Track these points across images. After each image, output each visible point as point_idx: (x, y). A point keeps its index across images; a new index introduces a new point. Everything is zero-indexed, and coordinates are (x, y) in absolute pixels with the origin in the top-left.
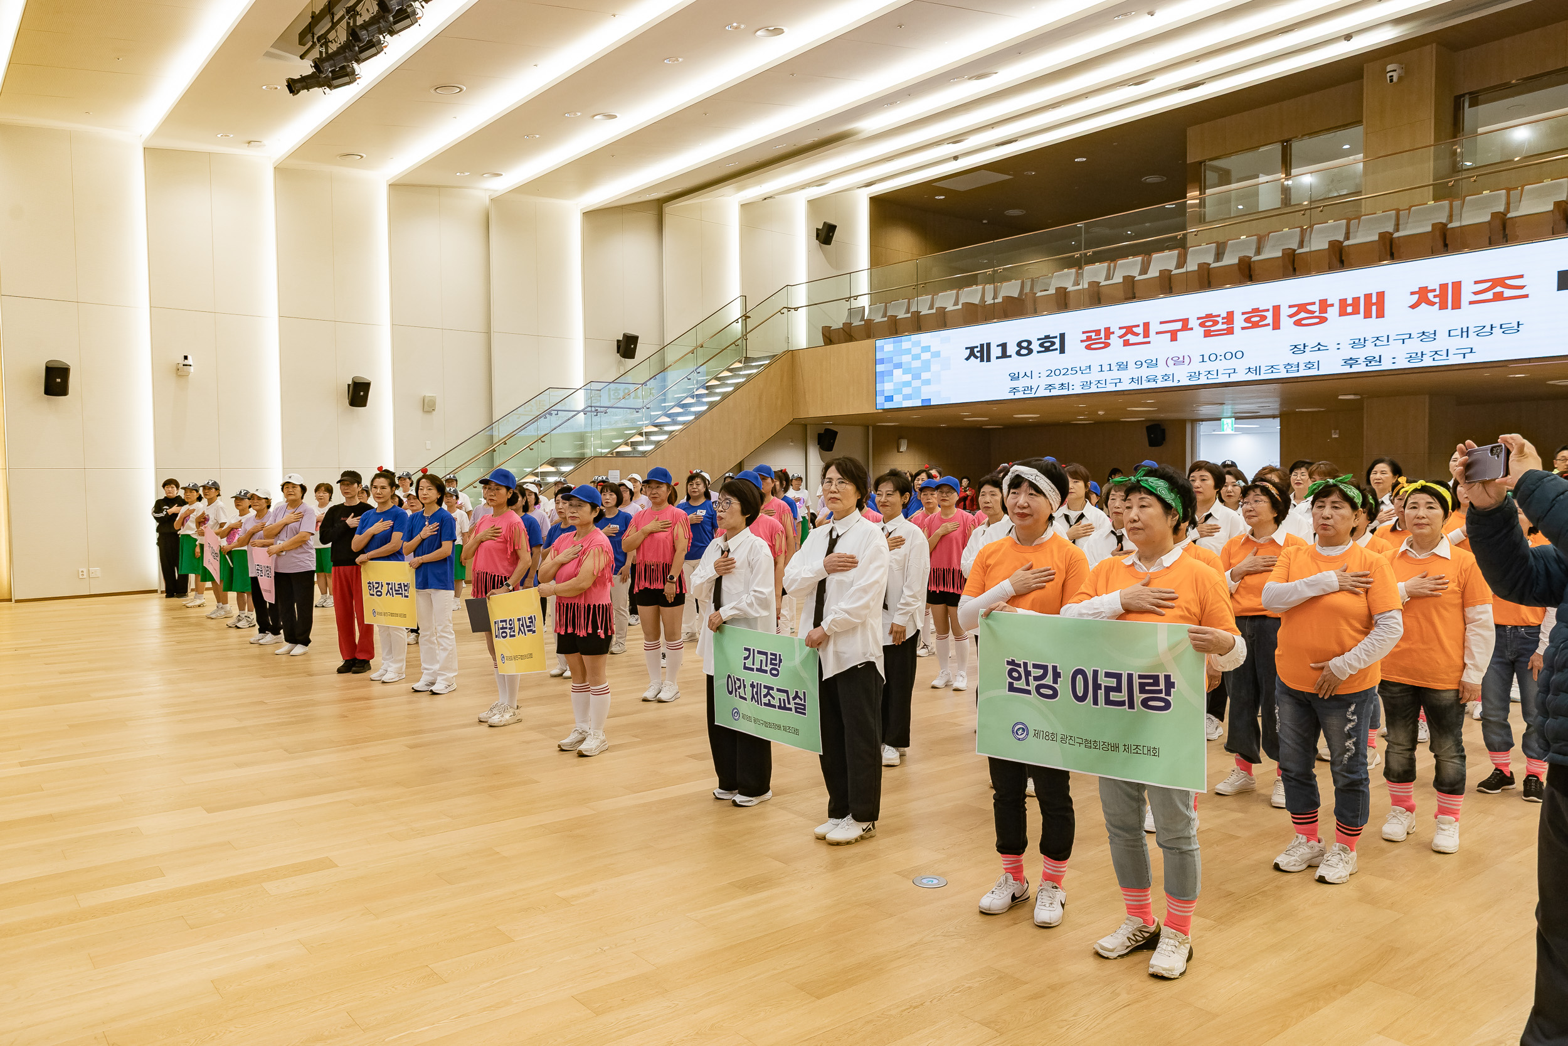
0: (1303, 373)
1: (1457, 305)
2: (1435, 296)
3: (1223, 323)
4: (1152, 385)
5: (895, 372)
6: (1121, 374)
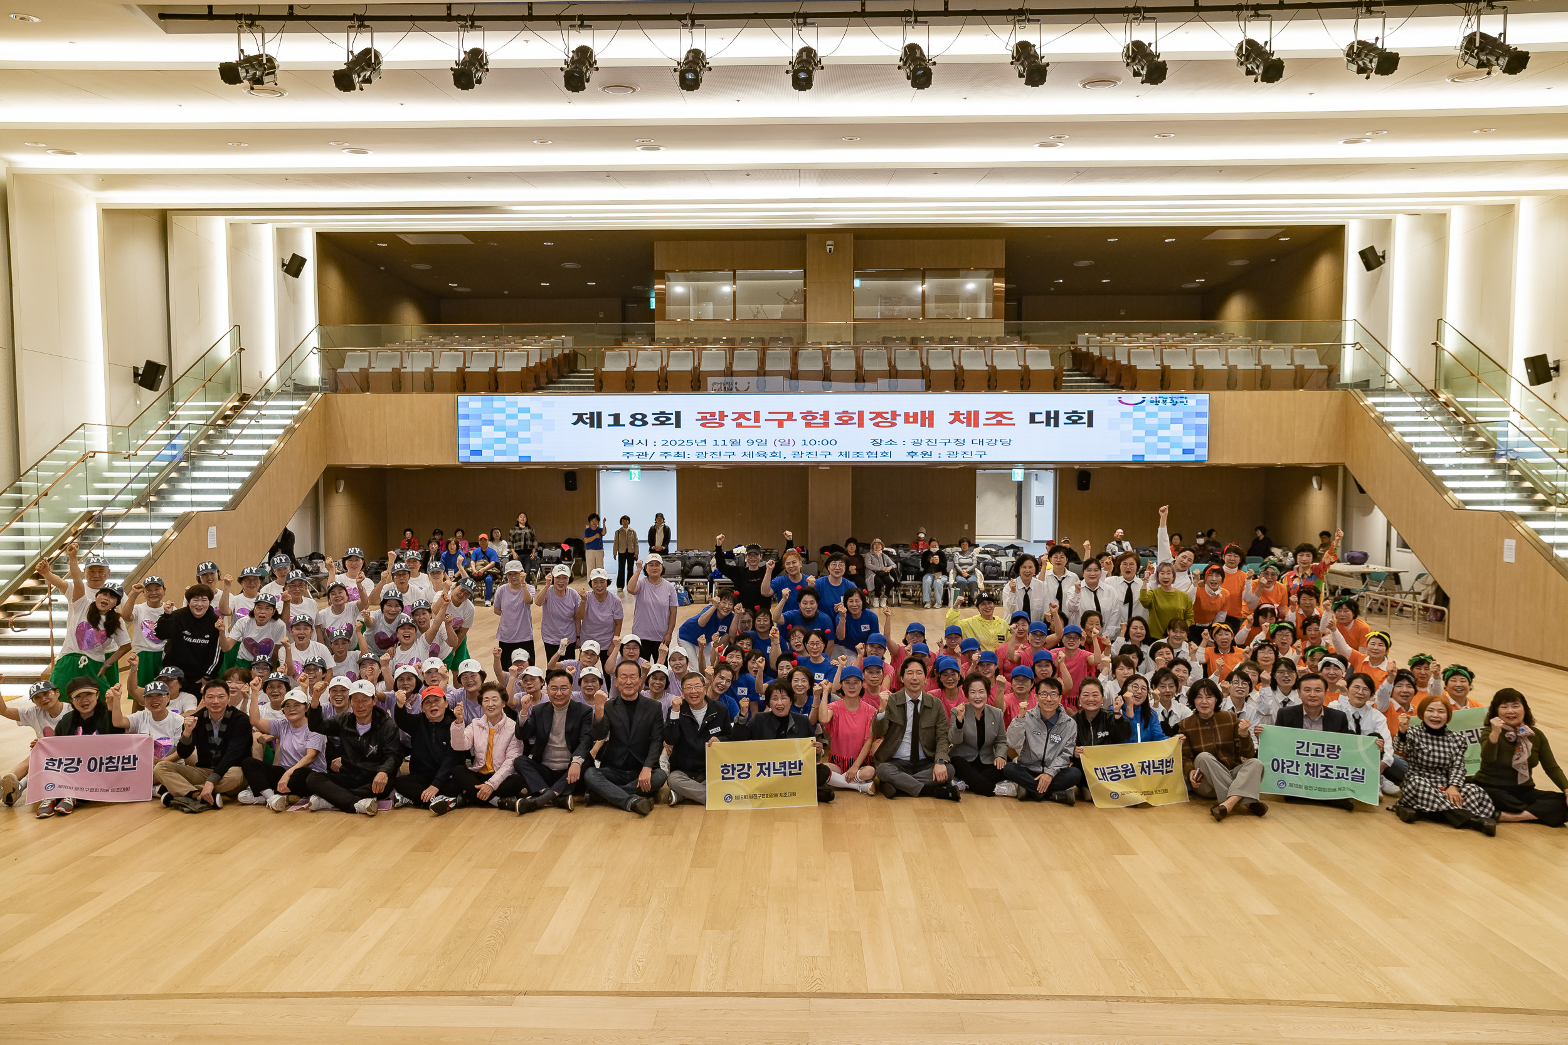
0: (880, 459)
1: (976, 425)
2: (964, 418)
3: (820, 419)
4: (762, 459)
5: (483, 427)
6: (735, 449)
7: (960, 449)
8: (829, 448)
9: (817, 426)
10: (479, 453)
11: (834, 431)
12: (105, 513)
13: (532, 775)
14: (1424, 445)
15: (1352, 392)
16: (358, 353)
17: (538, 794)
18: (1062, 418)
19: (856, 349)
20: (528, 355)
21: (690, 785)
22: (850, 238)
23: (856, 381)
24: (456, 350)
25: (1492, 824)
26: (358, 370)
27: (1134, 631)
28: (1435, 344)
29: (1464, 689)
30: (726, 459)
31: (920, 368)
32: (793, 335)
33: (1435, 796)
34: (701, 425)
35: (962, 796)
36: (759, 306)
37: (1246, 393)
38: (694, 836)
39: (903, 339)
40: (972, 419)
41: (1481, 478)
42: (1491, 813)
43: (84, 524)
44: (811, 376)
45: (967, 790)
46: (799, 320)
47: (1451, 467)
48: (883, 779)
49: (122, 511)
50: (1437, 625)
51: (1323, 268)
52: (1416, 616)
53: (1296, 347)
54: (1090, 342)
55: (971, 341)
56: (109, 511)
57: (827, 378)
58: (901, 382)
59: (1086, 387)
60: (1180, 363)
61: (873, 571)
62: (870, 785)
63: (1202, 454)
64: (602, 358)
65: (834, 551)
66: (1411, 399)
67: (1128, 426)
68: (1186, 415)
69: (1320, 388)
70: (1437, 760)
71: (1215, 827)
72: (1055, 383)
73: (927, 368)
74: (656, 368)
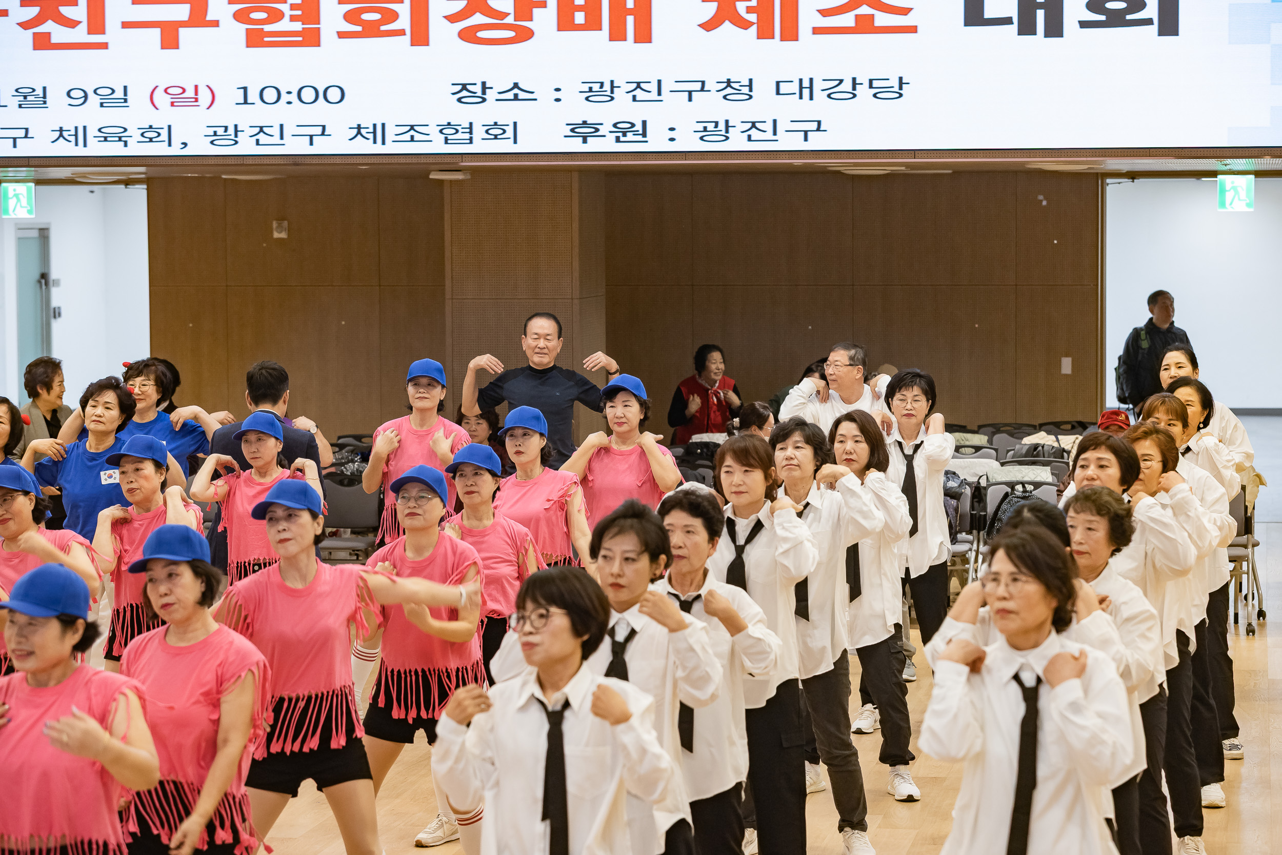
0: (481, 146)
1: (790, 33)
2: (749, 10)
3: (293, 18)
4: (114, 149)
6: (28, 117)
7: (738, 112)
8: (320, 112)
9: (285, 41)
11: (338, 57)
18: (1074, 8)
40: (774, 14)
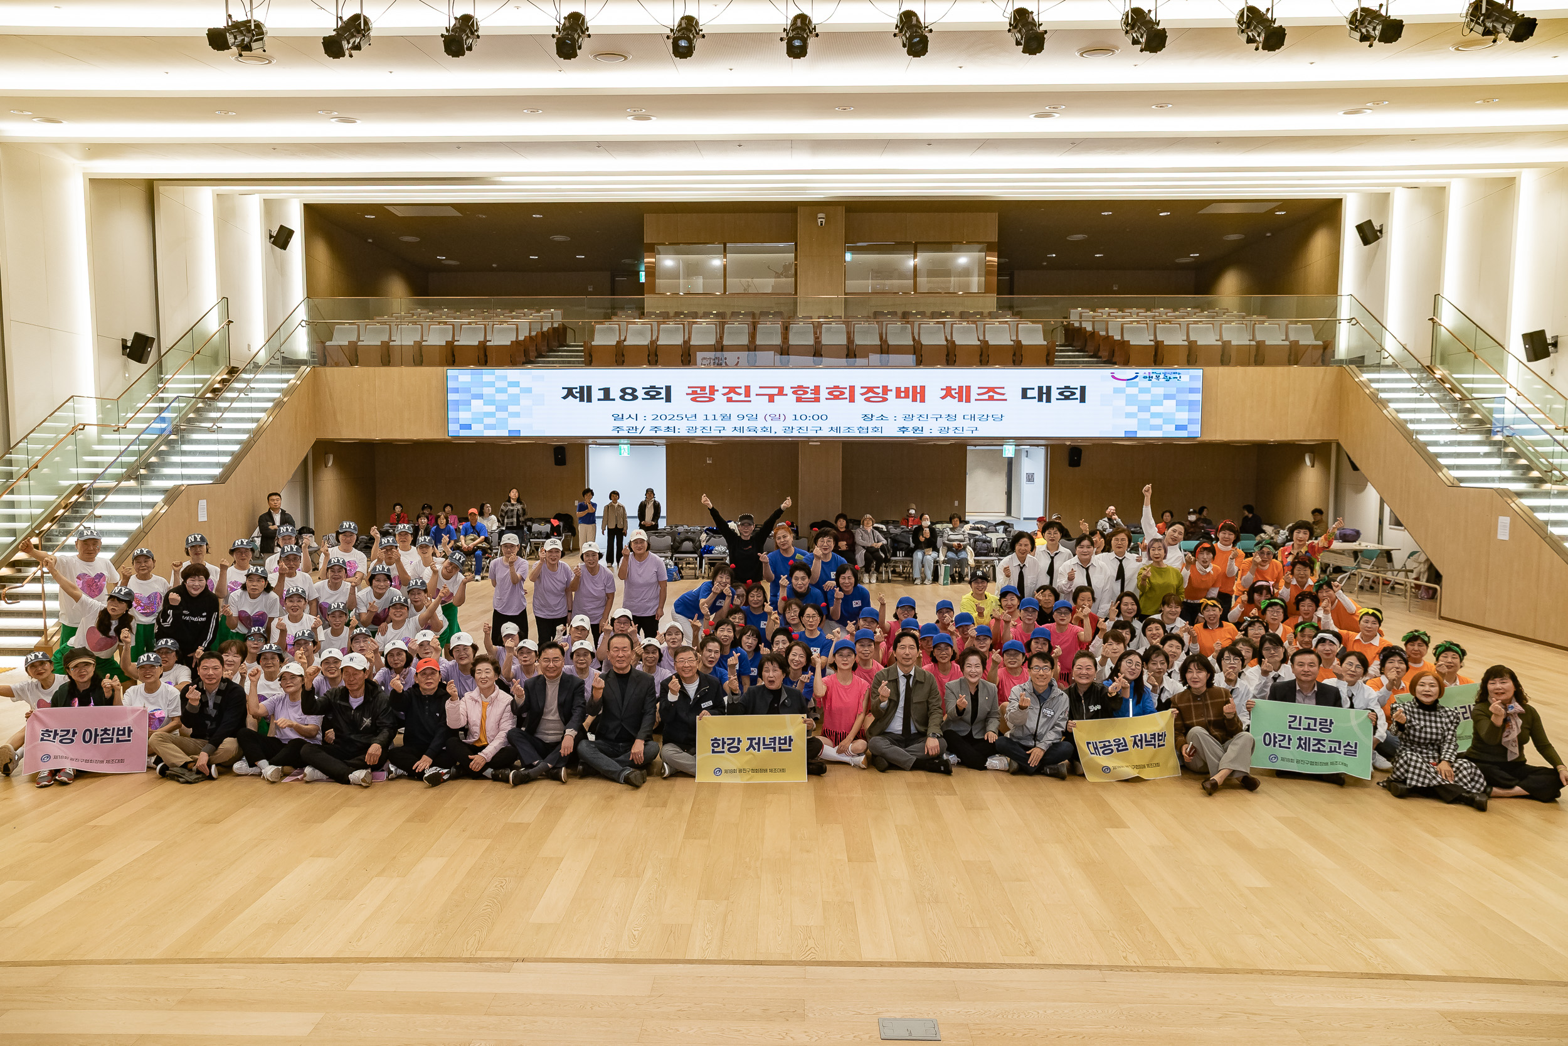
0: (871, 434)
1: (968, 400)
2: (955, 393)
3: (811, 393)
4: (753, 434)
5: (474, 402)
6: (725, 423)
7: (952, 425)
8: (820, 423)
9: (808, 400)
10: (469, 427)
11: (825, 406)
12: (95, 485)
13: (525, 748)
14: (1419, 421)
15: (1347, 368)
16: (347, 326)
17: (532, 766)
18: (1055, 394)
19: (847, 323)
20: (517, 329)
21: (682, 758)
22: (841, 210)
23: (848, 356)
24: (445, 323)
25: (1484, 799)
26: (347, 343)
27: (1125, 607)
28: (1432, 319)
29: (1456, 665)
30: (717, 434)
31: (912, 343)
32: (783, 309)
33: (1426, 771)
34: (693, 399)
35: (954, 769)
36: (750, 280)
37: (1240, 370)
38: (687, 808)
39: (894, 314)
40: (963, 394)
41: (1476, 455)
42: (1482, 789)
43: (75, 498)
44: (802, 351)
45: (959, 764)
46: (790, 294)
47: (1446, 444)
48: (875, 753)
49: (113, 484)
50: (1429, 603)
51: (1319, 242)
52: (1408, 594)
53: (1291, 322)
54: (1083, 317)
55: (963, 316)
56: (99, 484)
57: (817, 353)
58: (893, 358)
59: (1078, 362)
60: (1174, 339)
61: (864, 547)
62: (862, 758)
63: (1195, 431)
64: (592, 332)
65: (822, 527)
66: (1407, 376)
67: (1120, 401)
68: (1179, 390)
69: (1314, 364)
70: (1429, 736)
71: (1207, 801)
72: (1048, 359)
73: (919, 342)
74: (646, 342)
